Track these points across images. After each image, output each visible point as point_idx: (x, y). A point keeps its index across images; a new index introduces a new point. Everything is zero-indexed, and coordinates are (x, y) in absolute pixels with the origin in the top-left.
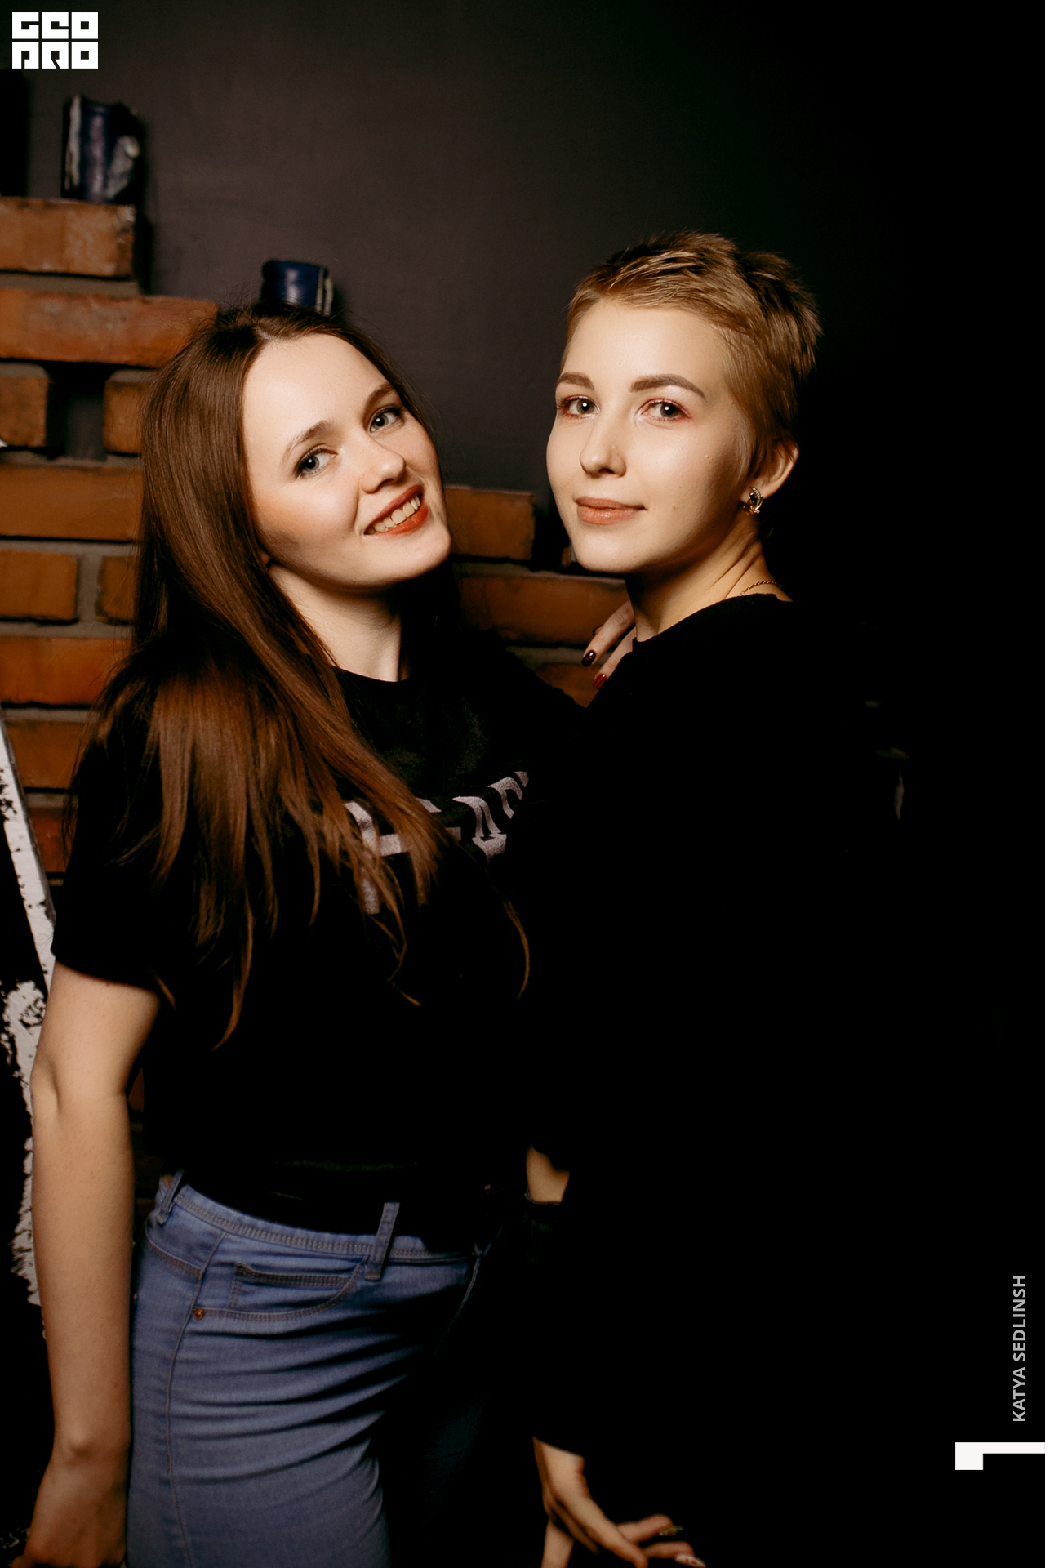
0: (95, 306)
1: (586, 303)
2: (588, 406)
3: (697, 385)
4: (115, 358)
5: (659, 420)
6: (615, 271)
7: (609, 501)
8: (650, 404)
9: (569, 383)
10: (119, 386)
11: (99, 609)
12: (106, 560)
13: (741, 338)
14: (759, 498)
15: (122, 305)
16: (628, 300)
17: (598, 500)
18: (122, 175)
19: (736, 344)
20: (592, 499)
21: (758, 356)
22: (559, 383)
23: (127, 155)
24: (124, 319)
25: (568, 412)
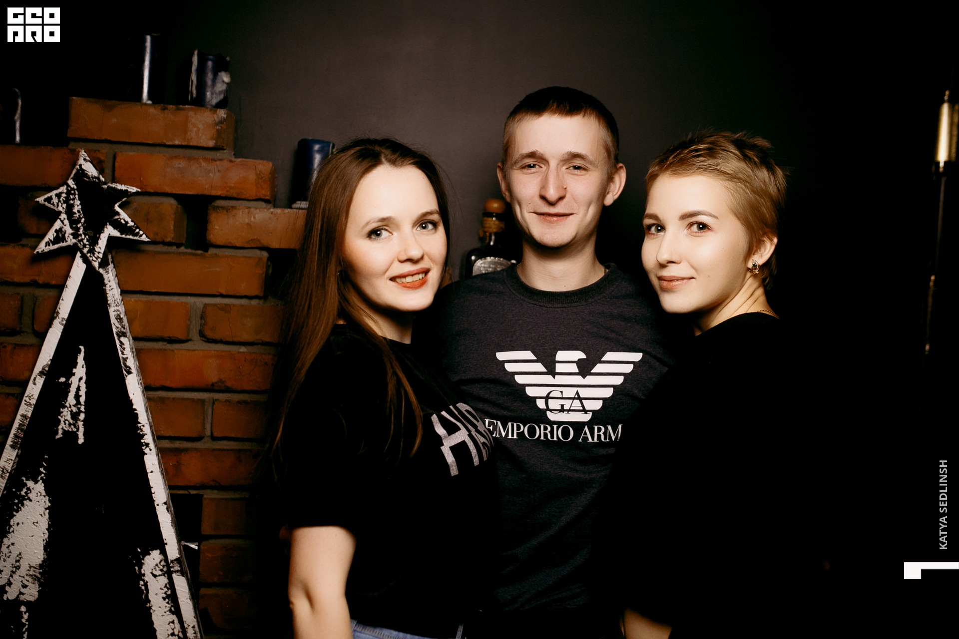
0: (204, 164)
1: (654, 177)
2: (661, 228)
3: (714, 213)
4: (214, 193)
5: (696, 232)
6: (667, 159)
7: (674, 277)
8: (691, 225)
9: (648, 219)
10: (216, 208)
11: (202, 334)
12: (206, 306)
13: (736, 185)
14: (757, 265)
15: (218, 163)
16: (674, 174)
17: (669, 277)
18: (220, 92)
19: (734, 189)
20: (665, 277)
21: (747, 193)
22: (644, 219)
23: (223, 81)
24: (219, 171)
25: (650, 232)
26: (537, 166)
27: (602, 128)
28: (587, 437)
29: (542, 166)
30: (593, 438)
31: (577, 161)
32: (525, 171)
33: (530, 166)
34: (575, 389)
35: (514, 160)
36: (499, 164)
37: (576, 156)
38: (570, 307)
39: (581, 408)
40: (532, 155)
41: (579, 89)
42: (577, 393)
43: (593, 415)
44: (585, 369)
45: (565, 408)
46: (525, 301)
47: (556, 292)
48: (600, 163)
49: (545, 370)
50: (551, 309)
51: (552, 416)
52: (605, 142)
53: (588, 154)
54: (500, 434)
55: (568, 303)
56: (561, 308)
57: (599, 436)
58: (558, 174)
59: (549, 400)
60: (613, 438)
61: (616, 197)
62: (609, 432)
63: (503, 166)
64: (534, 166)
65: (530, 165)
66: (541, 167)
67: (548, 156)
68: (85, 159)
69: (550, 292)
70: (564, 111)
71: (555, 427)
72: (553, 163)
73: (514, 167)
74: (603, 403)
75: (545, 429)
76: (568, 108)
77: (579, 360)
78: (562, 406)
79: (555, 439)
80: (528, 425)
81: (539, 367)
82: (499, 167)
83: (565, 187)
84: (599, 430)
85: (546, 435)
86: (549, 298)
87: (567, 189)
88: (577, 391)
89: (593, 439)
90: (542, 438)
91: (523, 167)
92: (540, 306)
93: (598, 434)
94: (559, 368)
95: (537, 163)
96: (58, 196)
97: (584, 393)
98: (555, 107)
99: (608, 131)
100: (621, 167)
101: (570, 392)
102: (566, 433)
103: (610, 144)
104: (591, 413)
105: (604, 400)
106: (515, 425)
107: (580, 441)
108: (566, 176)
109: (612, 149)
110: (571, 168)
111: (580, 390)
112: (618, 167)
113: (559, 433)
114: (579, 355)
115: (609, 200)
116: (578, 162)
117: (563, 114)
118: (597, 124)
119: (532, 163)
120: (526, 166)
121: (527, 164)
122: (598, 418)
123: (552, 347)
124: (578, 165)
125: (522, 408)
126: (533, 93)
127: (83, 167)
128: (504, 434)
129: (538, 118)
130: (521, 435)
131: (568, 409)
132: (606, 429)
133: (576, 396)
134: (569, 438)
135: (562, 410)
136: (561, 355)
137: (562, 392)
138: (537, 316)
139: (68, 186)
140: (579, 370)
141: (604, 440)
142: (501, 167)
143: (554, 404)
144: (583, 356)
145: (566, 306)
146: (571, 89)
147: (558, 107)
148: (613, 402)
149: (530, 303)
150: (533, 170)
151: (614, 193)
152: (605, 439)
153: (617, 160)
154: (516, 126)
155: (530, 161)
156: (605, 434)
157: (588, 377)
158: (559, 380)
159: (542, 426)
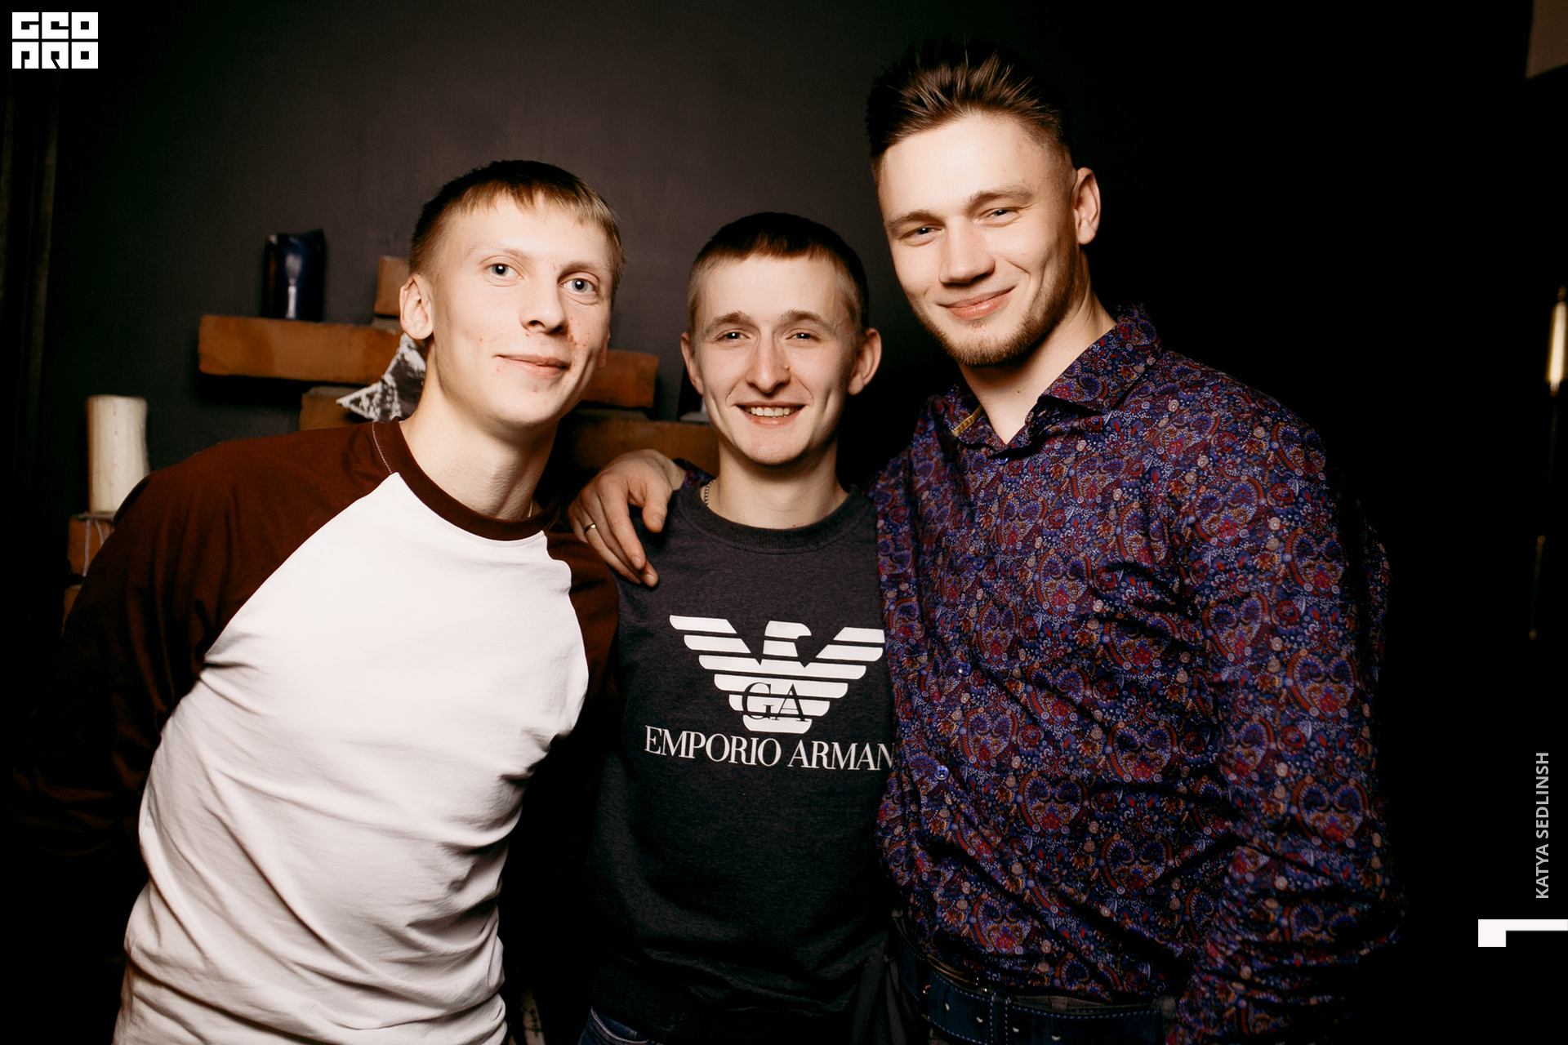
26: (742, 336)
27: (839, 274)
28: (802, 760)
29: (750, 335)
30: (810, 761)
31: (803, 326)
32: (724, 343)
33: (730, 336)
34: (790, 682)
35: (705, 327)
36: (685, 335)
37: (801, 317)
38: (791, 553)
39: (797, 713)
40: (733, 318)
41: (803, 216)
42: (793, 689)
43: (812, 724)
44: (807, 651)
45: (772, 712)
46: (718, 542)
47: (770, 530)
48: (838, 328)
49: (747, 651)
50: (763, 555)
51: (751, 724)
52: (847, 295)
53: (819, 314)
54: (668, 750)
55: (789, 547)
56: (777, 554)
57: (820, 759)
58: (774, 348)
59: (749, 698)
60: (842, 765)
61: (867, 380)
62: (836, 754)
63: (690, 338)
64: (737, 335)
65: (731, 334)
66: (748, 338)
67: (757, 320)
68: (409, 347)
69: (761, 529)
70: (779, 252)
71: (755, 740)
72: (766, 331)
73: (707, 339)
74: (831, 707)
75: (739, 744)
76: (786, 245)
77: (800, 637)
78: (769, 708)
79: (753, 762)
80: (714, 736)
81: (740, 646)
82: (684, 339)
83: (786, 367)
84: (821, 748)
85: (738, 754)
86: (760, 539)
87: (791, 369)
88: (793, 686)
89: (810, 763)
90: (733, 760)
91: (720, 339)
92: (746, 550)
93: (818, 756)
94: (769, 648)
95: (741, 331)
96: (370, 397)
97: (803, 688)
98: (766, 244)
99: (850, 280)
100: (873, 335)
101: (782, 687)
102: (769, 752)
103: (854, 298)
104: (810, 721)
105: (832, 701)
106: (693, 735)
107: (790, 765)
108: (787, 350)
109: (857, 307)
110: (795, 337)
111: (797, 684)
112: (868, 334)
113: (758, 752)
114: (801, 630)
115: (857, 385)
116: (805, 327)
117: (777, 255)
118: (833, 268)
119: (734, 331)
120: (724, 336)
121: (726, 333)
122: (822, 729)
123: (762, 614)
124: (805, 332)
125: (706, 708)
126: (732, 224)
127: (407, 358)
128: (673, 751)
129: (741, 262)
130: (700, 752)
131: (777, 712)
132: (831, 747)
133: (791, 694)
134: (773, 761)
135: (768, 714)
136: (774, 628)
137: (769, 686)
138: (740, 566)
139: (384, 382)
140: (798, 653)
141: (828, 766)
142: (687, 339)
143: (756, 705)
144: (806, 632)
145: (785, 551)
146: (790, 216)
147: (770, 243)
148: (845, 706)
149: (729, 546)
150: (735, 341)
151: (864, 375)
152: (829, 764)
153: (866, 323)
154: (706, 275)
155: (731, 328)
156: (829, 755)
157: (811, 665)
158: (767, 666)
159: (734, 739)
